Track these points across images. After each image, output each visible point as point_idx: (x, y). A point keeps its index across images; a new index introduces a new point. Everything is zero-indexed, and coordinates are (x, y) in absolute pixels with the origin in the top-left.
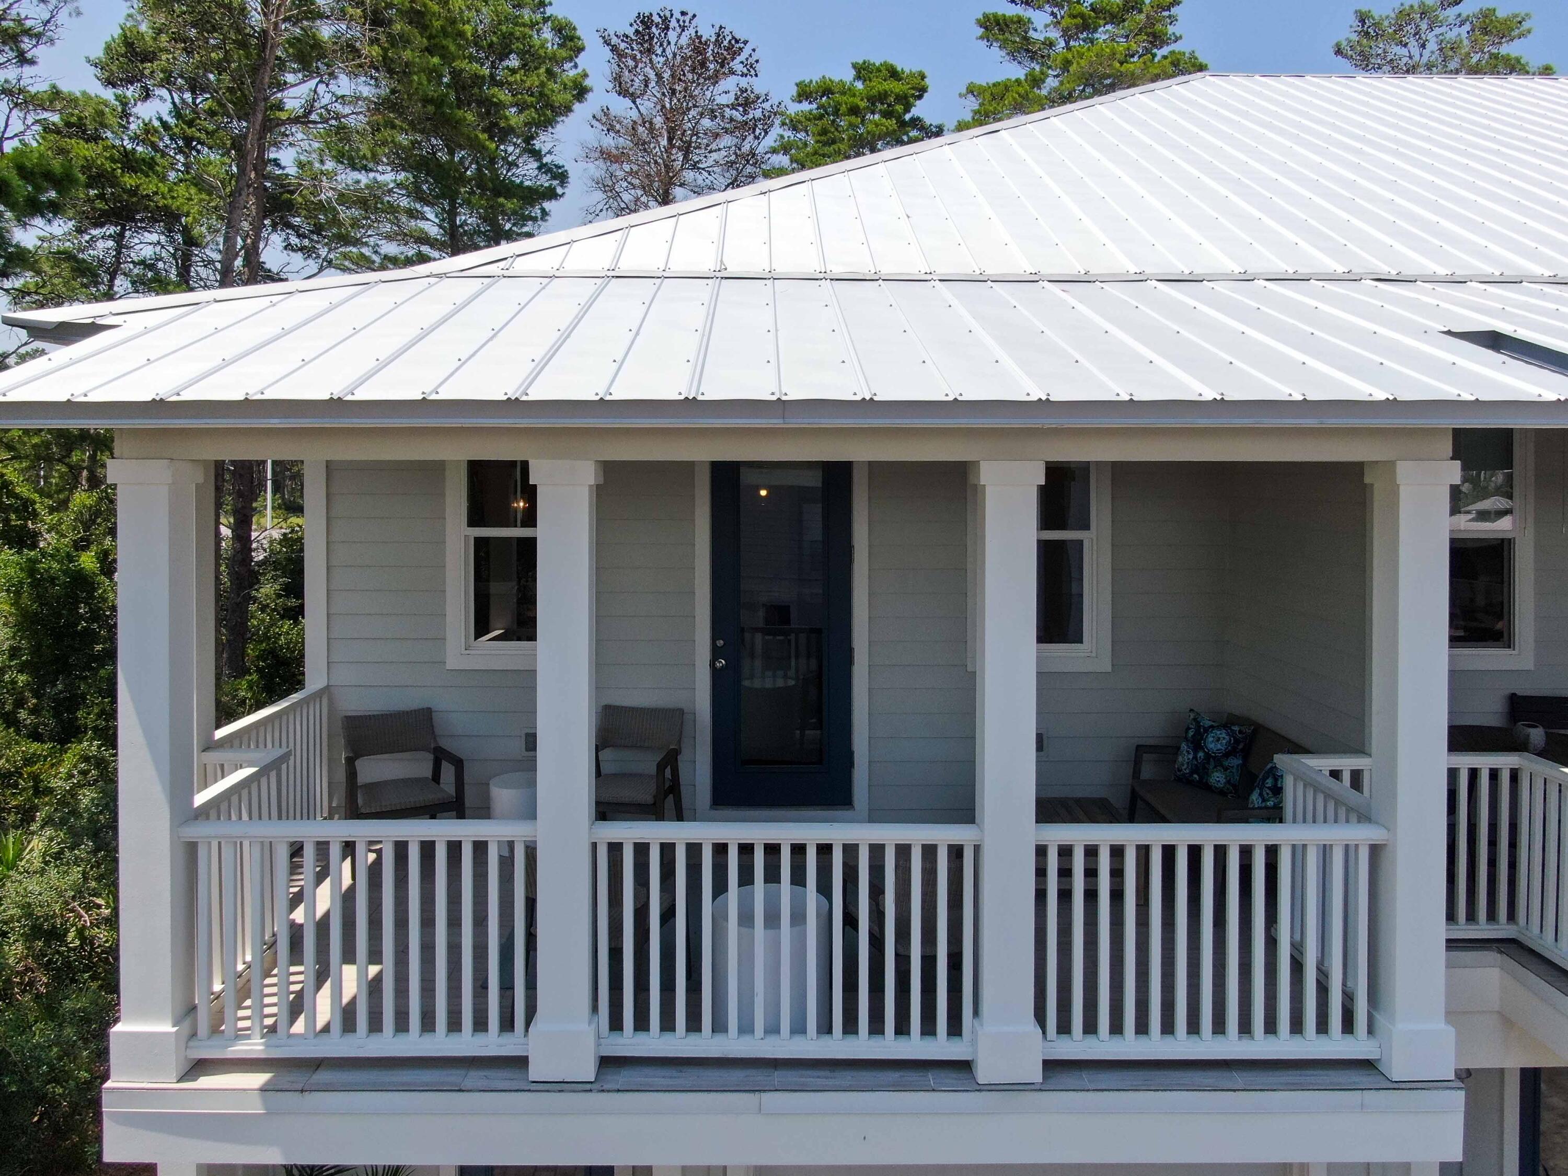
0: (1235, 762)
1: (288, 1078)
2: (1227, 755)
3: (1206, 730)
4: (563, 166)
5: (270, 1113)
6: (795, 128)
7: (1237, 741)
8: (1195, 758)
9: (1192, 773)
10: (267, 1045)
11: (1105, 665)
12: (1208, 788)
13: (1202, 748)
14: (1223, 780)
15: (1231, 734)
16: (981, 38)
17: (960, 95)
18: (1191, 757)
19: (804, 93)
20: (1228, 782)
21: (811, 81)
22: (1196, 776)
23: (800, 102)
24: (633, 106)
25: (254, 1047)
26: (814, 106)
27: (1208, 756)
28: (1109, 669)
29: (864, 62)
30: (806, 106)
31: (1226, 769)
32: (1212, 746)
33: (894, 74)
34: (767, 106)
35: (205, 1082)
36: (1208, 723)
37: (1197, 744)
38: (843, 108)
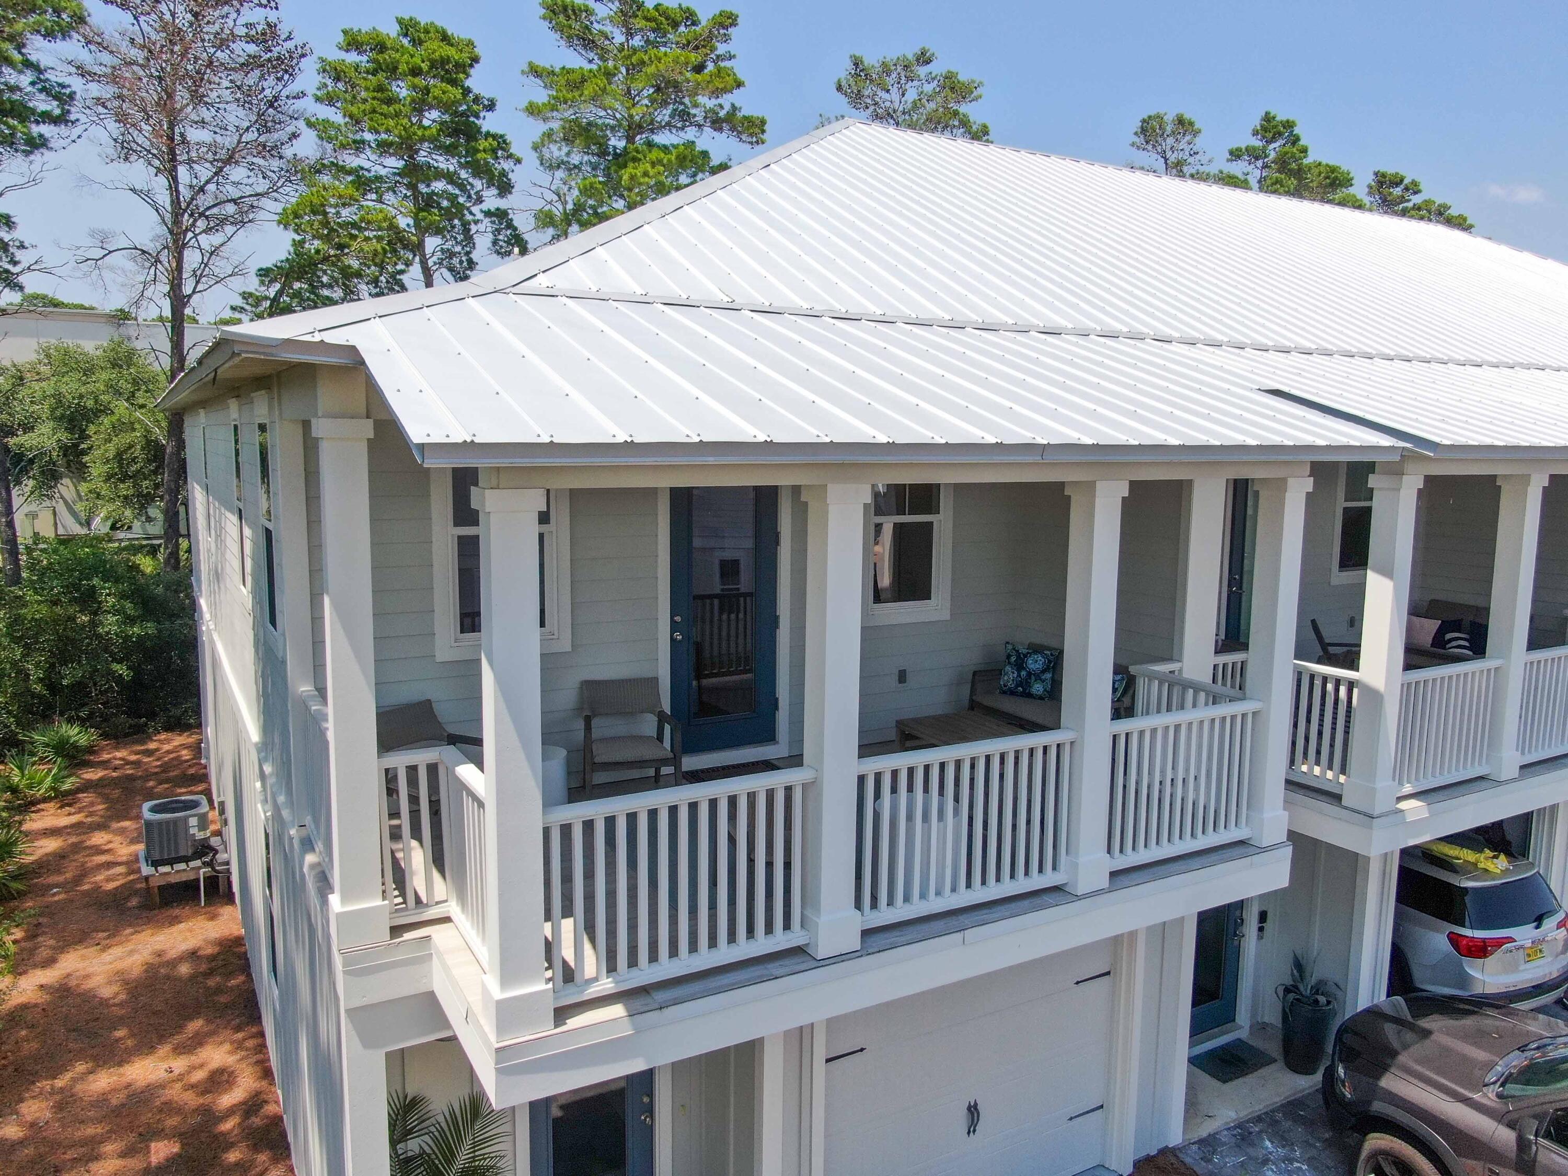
0: (1048, 676)
1: (638, 1003)
2: (1043, 671)
3: (1025, 656)
4: (69, 86)
5: (638, 1031)
6: (337, 79)
7: (1050, 662)
8: (1019, 675)
9: (1017, 686)
10: (616, 983)
11: (946, 615)
12: (1030, 695)
13: (1024, 669)
14: (1041, 689)
15: (1045, 656)
16: (544, 18)
17: (523, 72)
18: (1015, 675)
19: (353, 42)
20: (1045, 690)
21: (360, 31)
22: (1020, 689)
23: (347, 51)
24: (135, 22)
25: (606, 985)
26: (365, 58)
27: (1029, 674)
28: (948, 618)
29: (411, 19)
30: (352, 57)
31: (1043, 681)
32: (1032, 666)
33: (445, 38)
34: (290, 45)
35: (574, 1022)
36: (1025, 651)
37: (1020, 665)
38: (403, 67)
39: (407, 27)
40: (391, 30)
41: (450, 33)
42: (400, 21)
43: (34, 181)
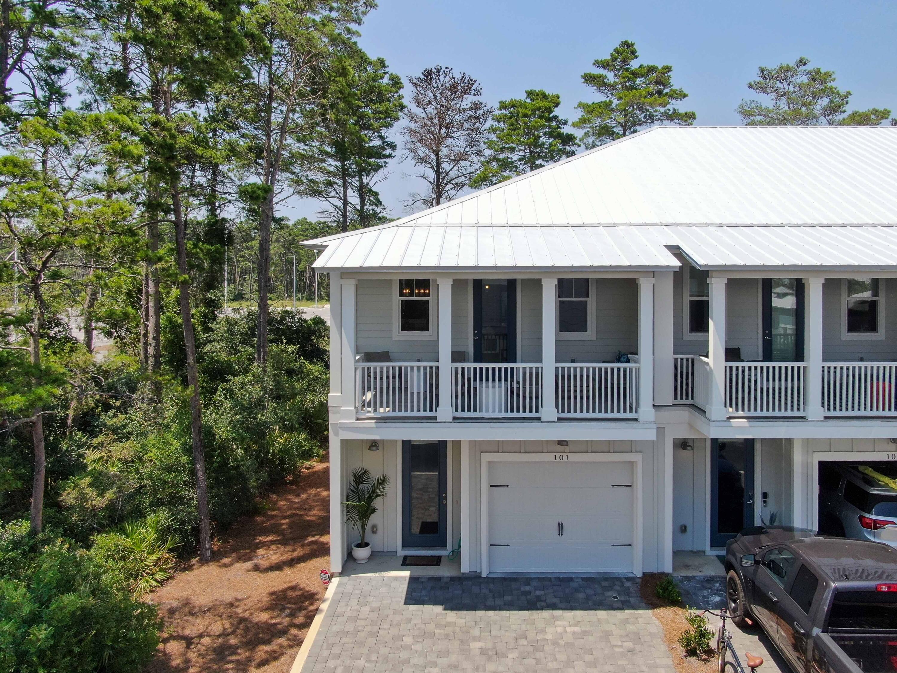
4: (394, 142)
5: (377, 428)
6: (499, 122)
17: (575, 107)
21: (506, 101)
23: (502, 110)
24: (424, 111)
26: (508, 112)
28: (596, 339)
29: (532, 91)
30: (504, 112)
33: (545, 96)
36: (622, 354)
38: (521, 114)
39: (530, 94)
40: (523, 97)
41: (547, 94)
42: (526, 92)
43: (386, 178)
